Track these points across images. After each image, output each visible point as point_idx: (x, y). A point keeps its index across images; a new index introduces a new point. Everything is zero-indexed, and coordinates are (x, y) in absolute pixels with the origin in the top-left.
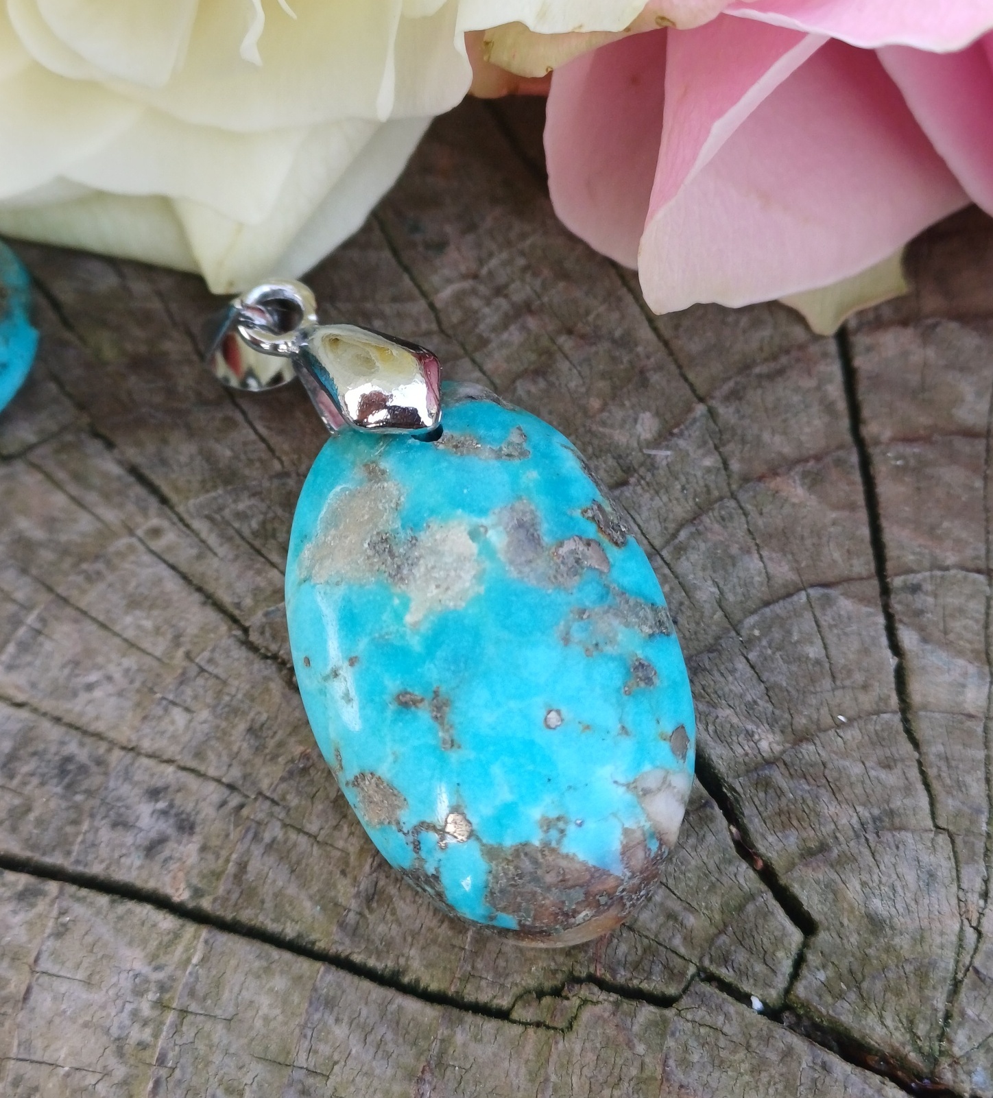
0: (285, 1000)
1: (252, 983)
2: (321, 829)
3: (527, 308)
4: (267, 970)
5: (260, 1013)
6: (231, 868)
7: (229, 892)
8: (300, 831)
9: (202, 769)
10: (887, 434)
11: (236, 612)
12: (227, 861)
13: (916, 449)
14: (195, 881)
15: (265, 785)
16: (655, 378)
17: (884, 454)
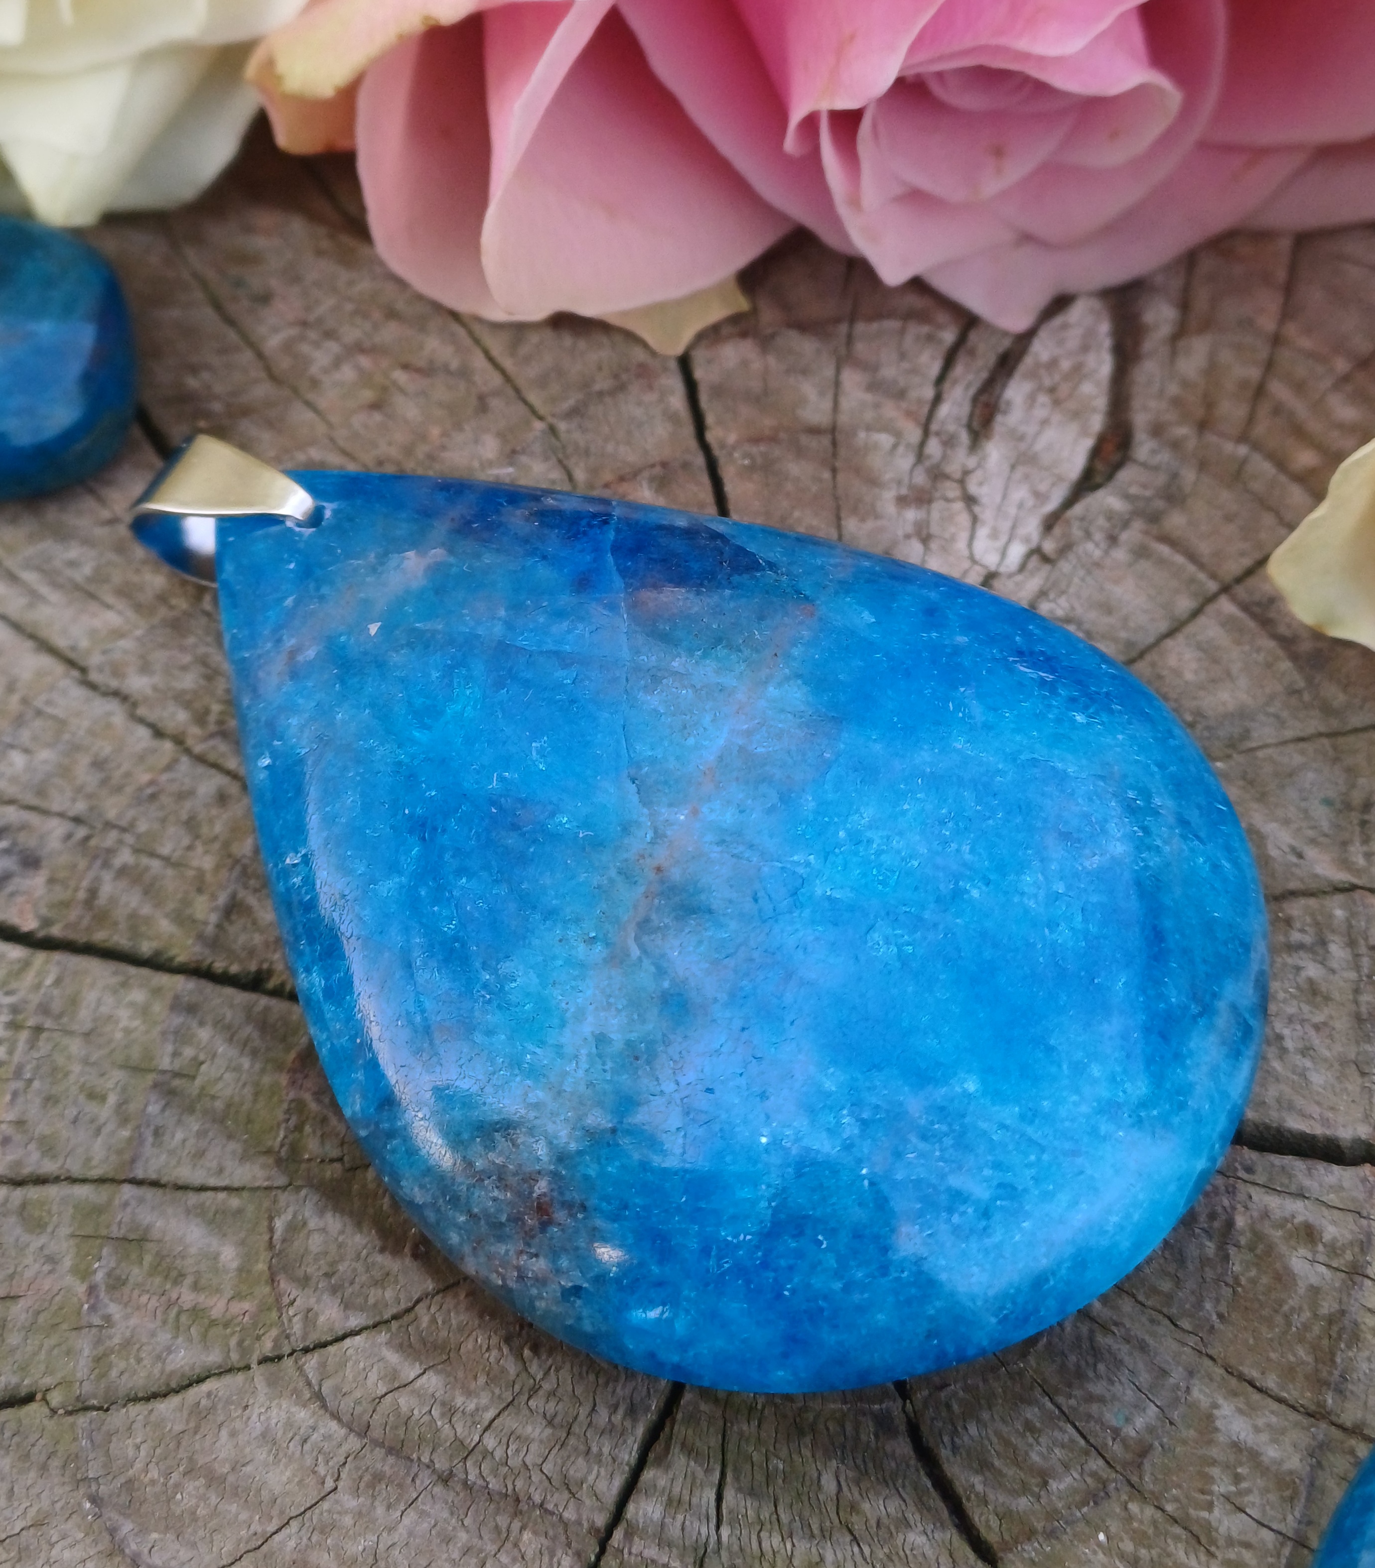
0: (144, 1011)
1: (109, 1000)
2: (174, 851)
3: (359, 348)
4: (124, 984)
5: (121, 1025)
6: (82, 895)
7: (81, 918)
8: (153, 855)
9: (44, 804)
10: (732, 438)
11: (72, 655)
12: (76, 889)
13: (763, 448)
14: (44, 911)
15: (111, 814)
16: (495, 403)
17: (730, 455)
